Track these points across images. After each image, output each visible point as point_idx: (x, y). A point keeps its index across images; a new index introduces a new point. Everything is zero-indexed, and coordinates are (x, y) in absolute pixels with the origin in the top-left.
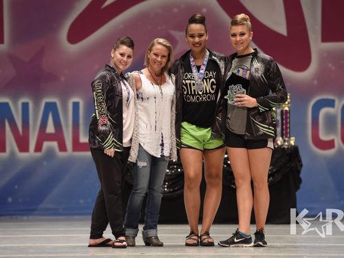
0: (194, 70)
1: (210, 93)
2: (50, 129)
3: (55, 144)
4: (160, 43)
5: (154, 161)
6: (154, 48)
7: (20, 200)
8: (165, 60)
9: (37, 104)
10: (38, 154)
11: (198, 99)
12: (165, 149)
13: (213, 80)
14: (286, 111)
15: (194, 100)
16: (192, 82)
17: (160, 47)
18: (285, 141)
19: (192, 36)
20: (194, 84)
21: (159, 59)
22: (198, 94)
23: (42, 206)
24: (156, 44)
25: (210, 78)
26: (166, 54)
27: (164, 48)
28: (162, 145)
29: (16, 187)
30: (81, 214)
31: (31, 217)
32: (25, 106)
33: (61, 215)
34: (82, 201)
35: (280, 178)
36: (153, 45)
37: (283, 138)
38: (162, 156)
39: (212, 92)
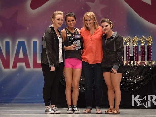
2: (21, 56)
3: (23, 64)
7: (5, 95)
9: (14, 42)
10: (14, 69)
14: (150, 46)
18: (149, 63)
23: (16, 98)
29: (2, 87)
30: (38, 102)
31: (10, 104)
32: (7, 43)
33: (27, 102)
34: (38, 95)
35: (146, 83)
37: (148, 61)
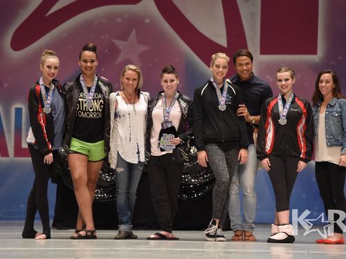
0: (85, 90)
1: (99, 111)
4: (130, 69)
5: (130, 166)
6: (126, 73)
8: (135, 83)
11: (88, 115)
12: (141, 156)
13: (101, 101)
15: (84, 115)
16: (85, 100)
17: (130, 72)
19: (85, 61)
20: (85, 102)
21: (131, 82)
22: (89, 111)
24: (127, 70)
25: (100, 99)
26: (136, 77)
27: (134, 73)
28: (138, 153)
36: (125, 71)
38: (139, 162)
39: (100, 110)
